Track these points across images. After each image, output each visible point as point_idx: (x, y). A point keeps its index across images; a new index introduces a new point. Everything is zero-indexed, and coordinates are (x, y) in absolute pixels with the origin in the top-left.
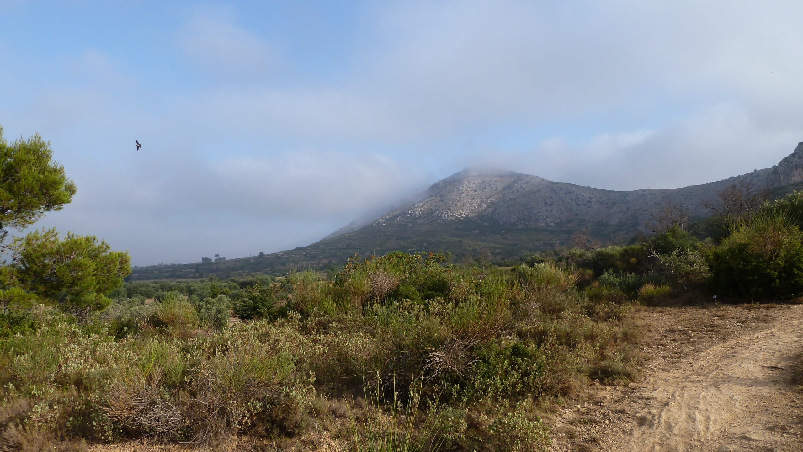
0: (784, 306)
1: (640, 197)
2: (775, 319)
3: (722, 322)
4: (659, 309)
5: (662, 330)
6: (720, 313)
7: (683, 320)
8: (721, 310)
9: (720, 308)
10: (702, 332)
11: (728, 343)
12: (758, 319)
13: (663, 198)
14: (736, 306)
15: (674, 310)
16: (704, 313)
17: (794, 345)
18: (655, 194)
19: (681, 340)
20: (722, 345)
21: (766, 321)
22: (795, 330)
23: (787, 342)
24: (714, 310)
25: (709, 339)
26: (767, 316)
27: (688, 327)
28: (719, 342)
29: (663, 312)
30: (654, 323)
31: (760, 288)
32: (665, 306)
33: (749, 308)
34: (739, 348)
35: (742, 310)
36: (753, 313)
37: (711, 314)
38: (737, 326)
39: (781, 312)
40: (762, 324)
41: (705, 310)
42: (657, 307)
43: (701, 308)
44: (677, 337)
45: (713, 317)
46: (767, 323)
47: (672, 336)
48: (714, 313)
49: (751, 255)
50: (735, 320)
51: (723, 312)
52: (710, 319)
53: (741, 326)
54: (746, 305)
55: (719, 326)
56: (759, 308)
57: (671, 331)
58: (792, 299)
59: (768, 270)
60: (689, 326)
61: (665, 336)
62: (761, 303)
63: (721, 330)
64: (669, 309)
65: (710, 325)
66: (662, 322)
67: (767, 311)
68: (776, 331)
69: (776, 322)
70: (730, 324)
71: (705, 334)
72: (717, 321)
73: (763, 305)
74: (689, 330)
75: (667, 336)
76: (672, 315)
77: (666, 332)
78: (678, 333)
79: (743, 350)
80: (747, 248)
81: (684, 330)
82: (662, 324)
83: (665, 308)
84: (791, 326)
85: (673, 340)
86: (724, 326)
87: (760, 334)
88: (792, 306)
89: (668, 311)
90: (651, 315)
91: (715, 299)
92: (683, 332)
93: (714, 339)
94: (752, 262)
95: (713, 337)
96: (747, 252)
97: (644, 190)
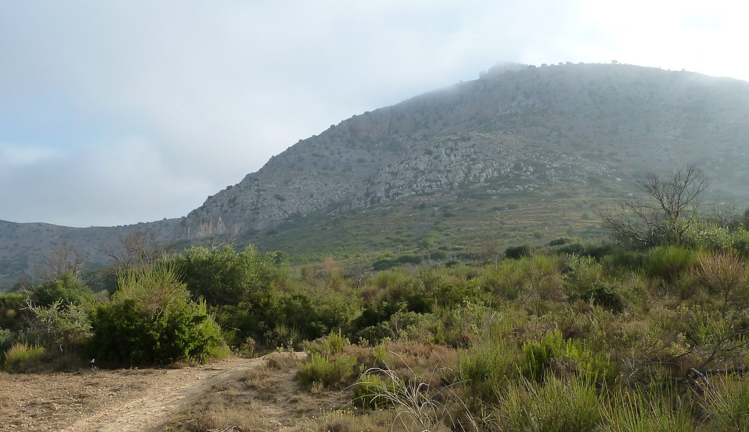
0: (161, 371)
1: (34, 231)
2: (149, 386)
3: (94, 391)
4: (24, 376)
5: (21, 404)
6: (94, 381)
7: (50, 391)
8: (96, 377)
9: (95, 374)
10: (69, 404)
11: (95, 416)
12: (132, 387)
13: (61, 237)
14: (113, 371)
15: (42, 378)
16: (77, 381)
17: (161, 414)
18: (52, 231)
19: (42, 415)
20: (87, 419)
21: (139, 389)
22: (165, 398)
23: (155, 412)
24: (88, 377)
25: (74, 413)
26: (142, 383)
27: (54, 399)
28: (85, 415)
29: (28, 380)
30: (14, 395)
31: (141, 351)
32: (32, 372)
33: (126, 374)
34: (105, 421)
35: (118, 376)
36: (129, 380)
37: (84, 381)
38: (109, 395)
39: (156, 377)
40: (136, 392)
41: (79, 377)
42: (22, 374)
43: (74, 375)
44: (38, 412)
45: (86, 385)
46: (140, 391)
47: (31, 412)
48: (88, 380)
49: (136, 313)
50: (109, 389)
51: (98, 380)
52: (82, 388)
53: (113, 395)
54: (124, 370)
55: (90, 396)
56: (136, 374)
57: (32, 404)
58: (170, 363)
59: (151, 331)
60: (55, 397)
61: (23, 411)
62: (139, 369)
63: (90, 401)
64: (36, 376)
65: (80, 395)
66: (24, 394)
67: (144, 377)
68: (147, 400)
69: (149, 389)
70: (102, 392)
71: (72, 407)
72: (90, 390)
73: (141, 370)
74: (54, 402)
75: (25, 411)
76: (39, 384)
77: (27, 405)
78: (40, 406)
79: (108, 423)
80: (133, 306)
81: (49, 403)
82: (24, 396)
83: (31, 375)
84: (163, 393)
85: (32, 416)
86: (95, 397)
87: (130, 404)
88: (169, 371)
89: (34, 379)
90: (12, 384)
91: (93, 364)
92: (48, 406)
93: (80, 413)
94: (137, 322)
95: (80, 410)
96: (133, 310)
97: (40, 224)
